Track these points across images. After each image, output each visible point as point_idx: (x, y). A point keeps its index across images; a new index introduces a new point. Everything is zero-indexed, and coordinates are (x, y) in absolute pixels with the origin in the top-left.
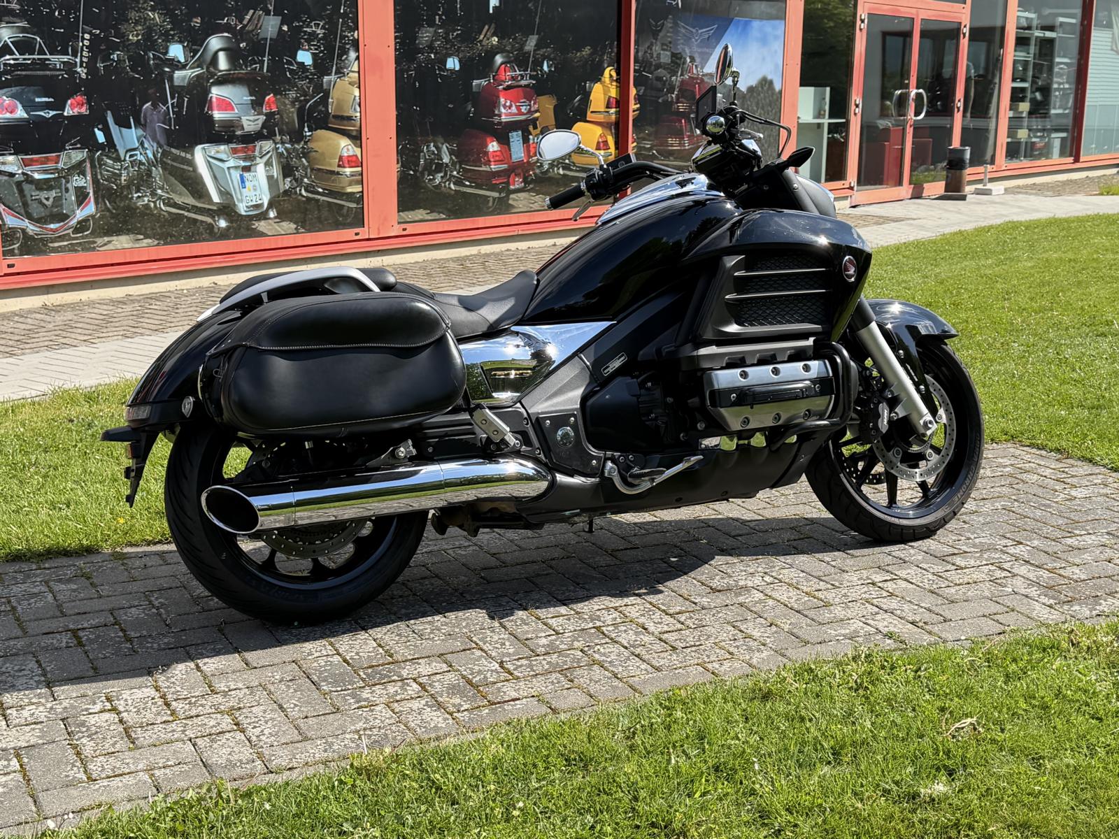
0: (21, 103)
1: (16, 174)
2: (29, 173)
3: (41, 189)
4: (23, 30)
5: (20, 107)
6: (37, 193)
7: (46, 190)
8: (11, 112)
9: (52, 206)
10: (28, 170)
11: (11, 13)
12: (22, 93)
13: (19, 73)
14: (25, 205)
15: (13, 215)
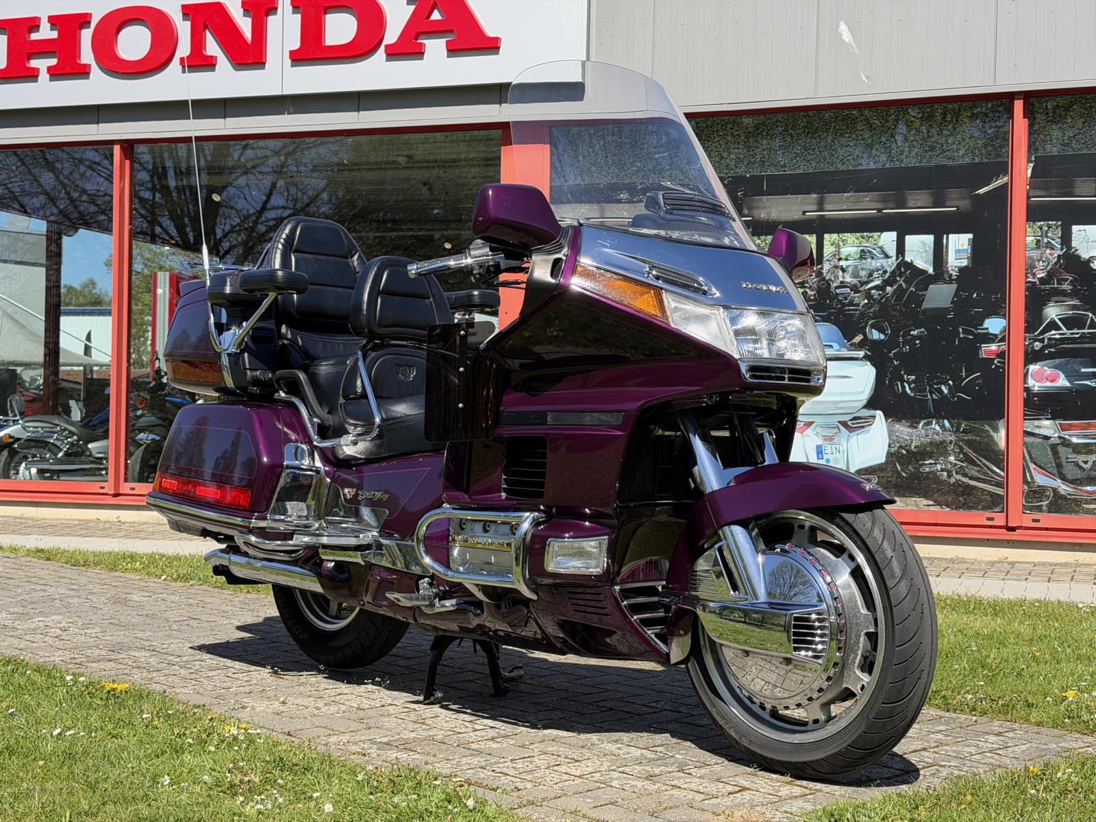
0: (1064, 373)
1: (1050, 438)
2: (1067, 437)
3: (1079, 453)
4: (1074, 307)
5: (1062, 376)
6: (1075, 456)
7: (1085, 453)
8: (1052, 381)
9: (1091, 470)
10: (1065, 434)
11: (1063, 293)
12: (1066, 364)
13: (1064, 346)
14: (1059, 466)
15: (1044, 474)
